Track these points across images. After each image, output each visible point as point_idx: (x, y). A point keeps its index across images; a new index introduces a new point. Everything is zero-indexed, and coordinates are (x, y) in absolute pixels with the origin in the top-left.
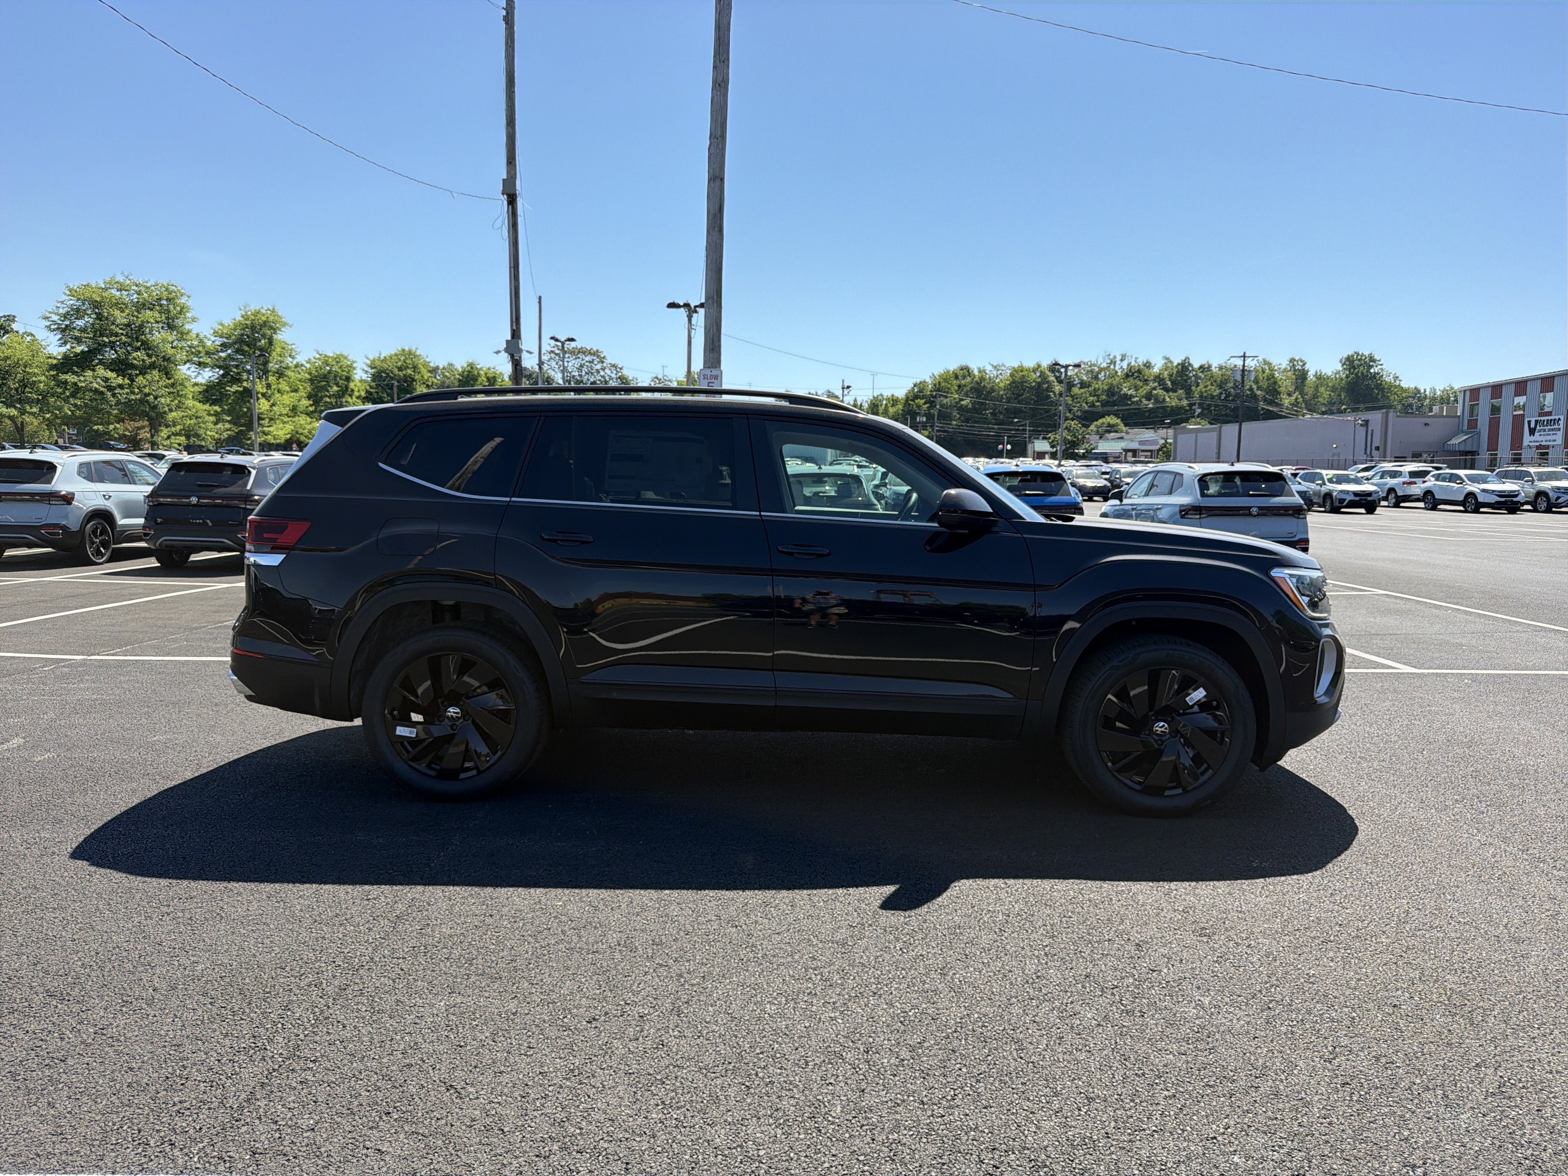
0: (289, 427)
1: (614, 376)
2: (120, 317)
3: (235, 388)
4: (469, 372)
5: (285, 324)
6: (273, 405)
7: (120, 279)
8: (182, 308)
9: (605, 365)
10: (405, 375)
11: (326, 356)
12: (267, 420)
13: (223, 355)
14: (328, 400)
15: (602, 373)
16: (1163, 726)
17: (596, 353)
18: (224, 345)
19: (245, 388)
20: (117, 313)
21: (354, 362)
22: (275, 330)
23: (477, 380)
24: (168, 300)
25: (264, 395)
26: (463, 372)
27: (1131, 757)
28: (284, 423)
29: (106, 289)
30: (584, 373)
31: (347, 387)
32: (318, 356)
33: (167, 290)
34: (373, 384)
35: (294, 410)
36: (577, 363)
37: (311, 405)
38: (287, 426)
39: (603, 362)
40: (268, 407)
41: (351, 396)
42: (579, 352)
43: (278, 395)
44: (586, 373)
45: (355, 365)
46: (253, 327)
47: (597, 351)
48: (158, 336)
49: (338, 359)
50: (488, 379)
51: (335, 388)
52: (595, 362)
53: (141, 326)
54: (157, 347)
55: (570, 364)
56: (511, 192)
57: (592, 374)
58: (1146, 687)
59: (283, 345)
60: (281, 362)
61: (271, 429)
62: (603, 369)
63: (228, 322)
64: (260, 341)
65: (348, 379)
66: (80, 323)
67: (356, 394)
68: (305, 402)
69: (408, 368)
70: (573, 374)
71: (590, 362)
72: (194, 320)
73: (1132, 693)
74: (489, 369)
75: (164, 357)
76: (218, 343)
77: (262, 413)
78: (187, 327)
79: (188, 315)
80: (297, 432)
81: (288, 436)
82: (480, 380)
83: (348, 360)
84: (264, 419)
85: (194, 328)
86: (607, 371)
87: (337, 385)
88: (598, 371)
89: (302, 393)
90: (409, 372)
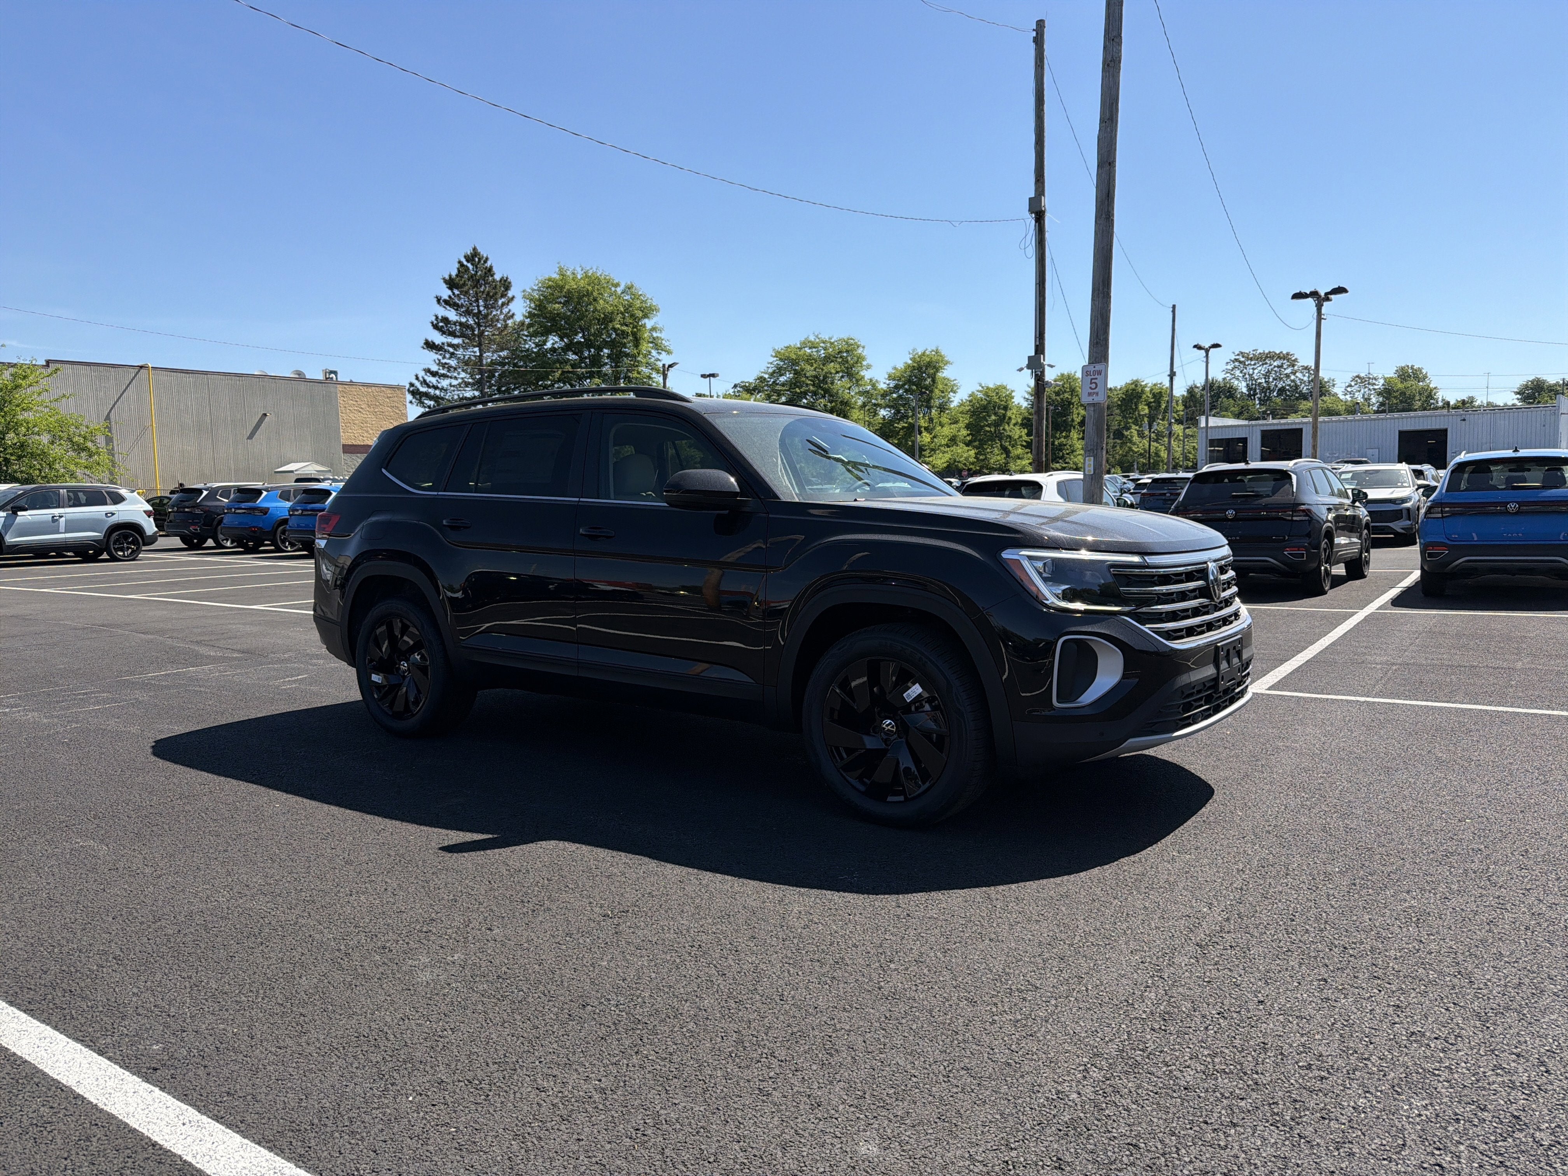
0: (948, 456)
1: (1306, 379)
2: (810, 371)
3: (902, 424)
4: (1133, 390)
5: (947, 363)
6: (935, 437)
7: (812, 338)
8: (858, 358)
9: (1296, 368)
10: (1062, 399)
11: (988, 388)
12: (928, 451)
13: (895, 395)
14: (987, 429)
15: (1293, 377)
16: (890, 724)
17: (1286, 357)
18: (897, 387)
19: (910, 423)
20: (808, 367)
21: (1012, 391)
22: (937, 369)
23: (1141, 397)
24: (847, 351)
25: (926, 429)
26: (1127, 391)
27: (857, 754)
28: (944, 452)
29: (800, 349)
30: (1271, 380)
31: (1004, 415)
32: (980, 389)
33: (847, 343)
34: (1032, 411)
35: (953, 441)
36: (1263, 369)
37: (968, 435)
38: (946, 455)
39: (1293, 366)
40: (929, 440)
41: (1008, 424)
42: (1267, 357)
43: (939, 428)
44: (1274, 379)
45: (1013, 394)
46: (919, 368)
47: (1288, 354)
48: (840, 384)
49: (998, 390)
50: (1154, 395)
51: (993, 417)
52: (1285, 367)
53: (825, 377)
54: (837, 393)
55: (1256, 371)
56: (1038, 209)
57: (1281, 379)
58: (865, 679)
59: (946, 382)
60: (943, 397)
61: (931, 459)
62: (1294, 373)
63: (901, 366)
64: (925, 380)
65: (1006, 408)
66: (782, 379)
67: (1013, 421)
68: (964, 432)
69: (1065, 392)
70: (1259, 381)
71: (1278, 367)
72: (869, 367)
73: (853, 684)
74: (1155, 385)
75: (841, 402)
76: (891, 385)
77: (924, 445)
78: (862, 373)
79: (864, 363)
80: (955, 461)
81: (945, 465)
82: (1144, 396)
83: (1007, 390)
84: (925, 450)
85: (867, 374)
86: (1299, 375)
87: (995, 414)
88: (1288, 376)
89: (961, 425)
90: (1066, 395)
